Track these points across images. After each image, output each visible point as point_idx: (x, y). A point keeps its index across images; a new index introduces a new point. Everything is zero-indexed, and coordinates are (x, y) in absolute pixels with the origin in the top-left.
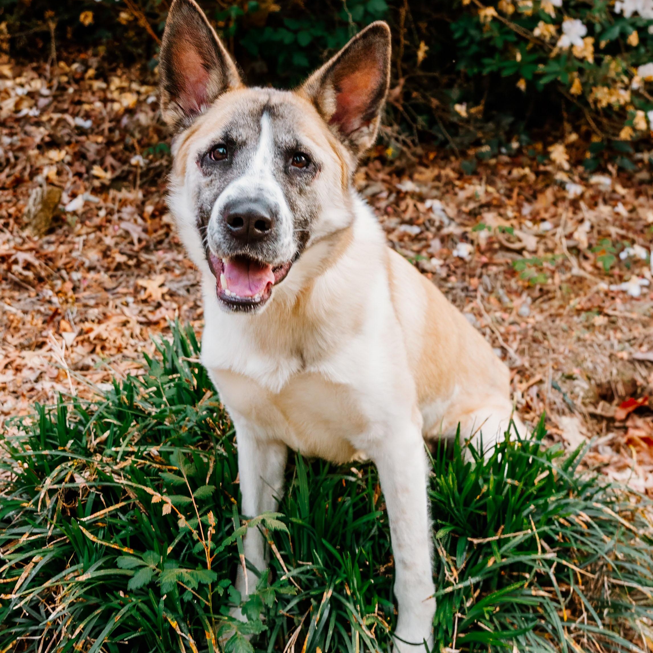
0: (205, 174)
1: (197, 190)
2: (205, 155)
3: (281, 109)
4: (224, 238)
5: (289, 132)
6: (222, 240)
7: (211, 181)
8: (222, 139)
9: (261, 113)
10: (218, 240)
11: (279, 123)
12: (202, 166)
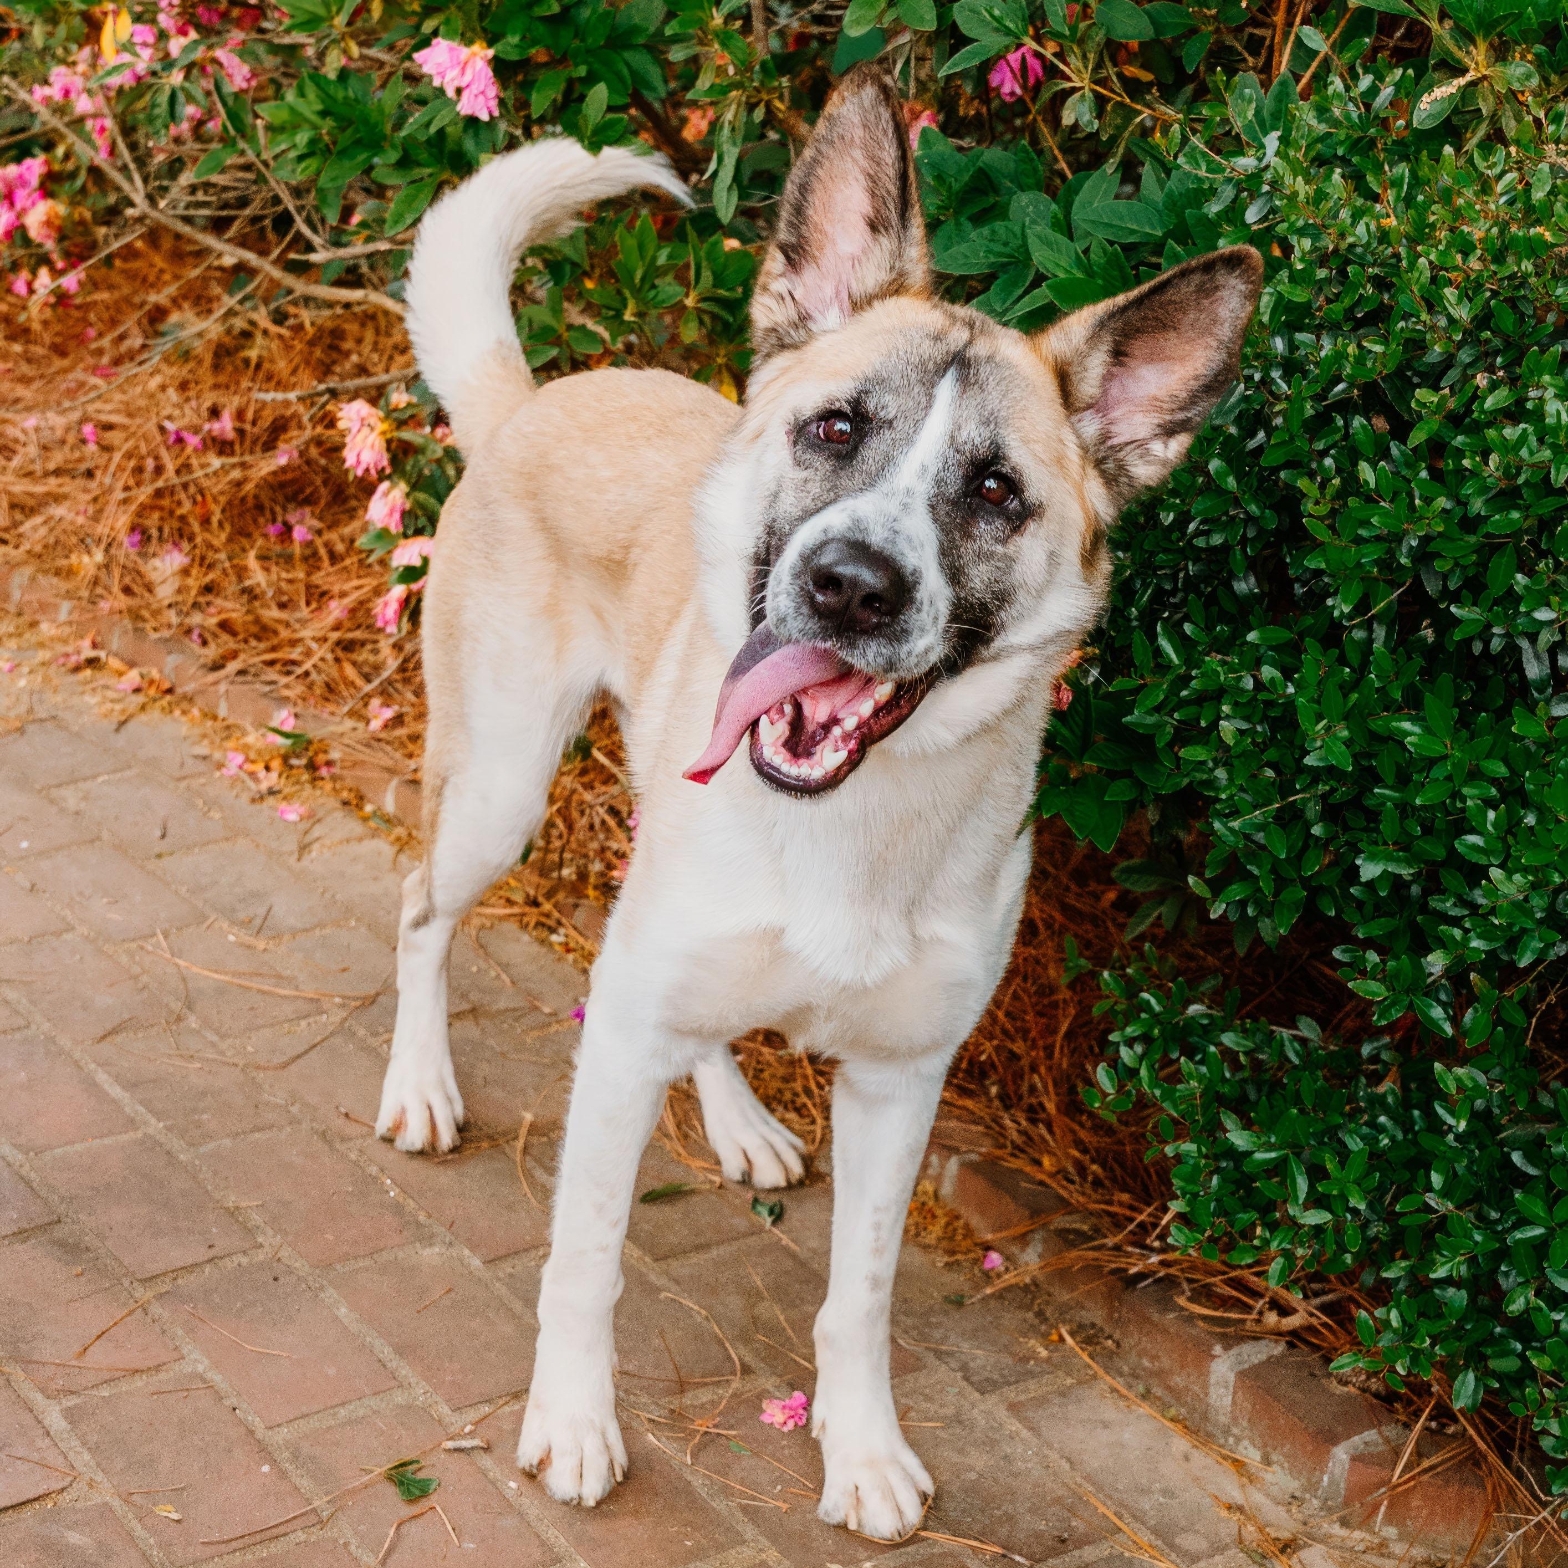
0: (798, 463)
1: (773, 487)
2: (807, 423)
3: (984, 371)
4: (797, 609)
5: (986, 423)
6: (791, 611)
7: (806, 481)
8: (848, 402)
9: (942, 370)
10: (783, 609)
11: (974, 397)
12: (795, 443)
